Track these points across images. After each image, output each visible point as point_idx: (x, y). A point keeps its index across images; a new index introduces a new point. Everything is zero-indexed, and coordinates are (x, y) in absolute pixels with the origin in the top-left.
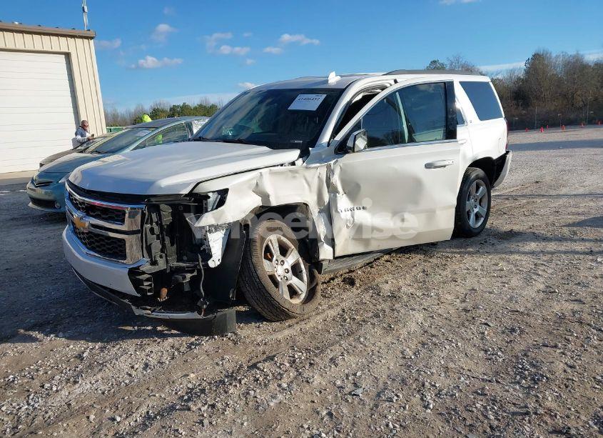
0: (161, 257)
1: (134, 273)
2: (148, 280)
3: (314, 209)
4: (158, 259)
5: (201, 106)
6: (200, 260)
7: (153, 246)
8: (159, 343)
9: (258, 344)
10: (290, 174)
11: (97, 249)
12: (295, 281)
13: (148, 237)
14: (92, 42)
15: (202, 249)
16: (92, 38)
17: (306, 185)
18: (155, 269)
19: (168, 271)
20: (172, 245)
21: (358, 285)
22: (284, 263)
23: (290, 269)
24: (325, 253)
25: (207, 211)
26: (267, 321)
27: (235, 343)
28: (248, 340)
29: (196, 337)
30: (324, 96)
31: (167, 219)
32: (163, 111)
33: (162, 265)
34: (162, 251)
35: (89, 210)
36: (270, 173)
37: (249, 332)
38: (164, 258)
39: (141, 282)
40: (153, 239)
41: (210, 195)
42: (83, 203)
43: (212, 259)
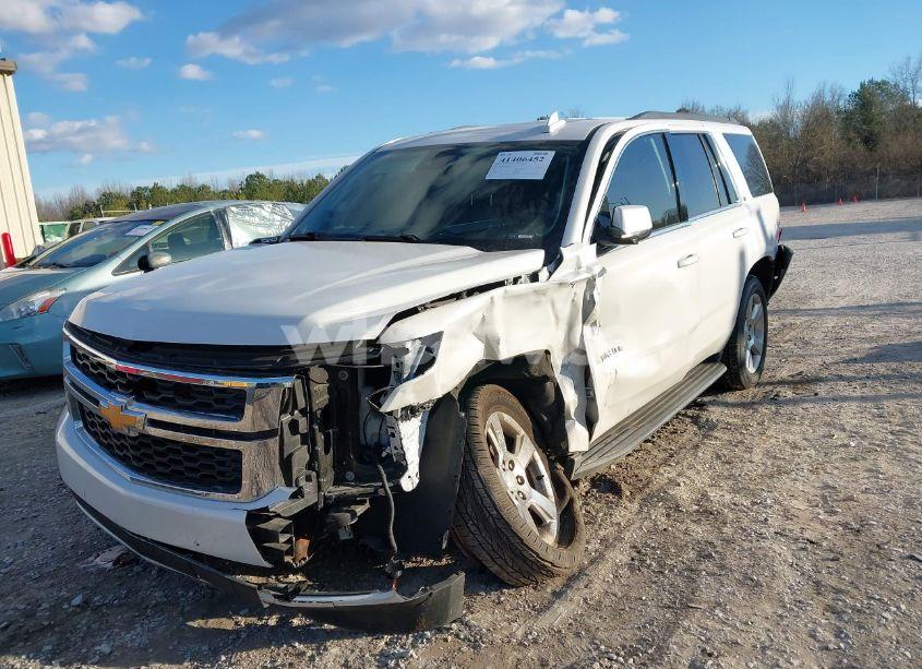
0: (308, 479)
1: (255, 519)
2: (285, 531)
3: (557, 360)
4: (302, 483)
5: (183, 188)
6: (385, 476)
7: (295, 459)
8: (312, 658)
9: (521, 644)
10: (534, 298)
11: (160, 469)
12: (536, 499)
13: (286, 441)
14: (9, 79)
15: (384, 454)
16: (10, 73)
17: (553, 319)
18: (299, 505)
19: (321, 506)
20: (327, 452)
21: (628, 494)
22: (513, 466)
23: (524, 475)
24: (578, 439)
25: (400, 380)
26: (509, 587)
27: (475, 646)
28: (498, 637)
29: (387, 638)
30: (552, 154)
31: (321, 398)
32: (119, 197)
33: (311, 497)
34: (310, 466)
35: (142, 390)
36: (504, 298)
37: (487, 614)
38: (314, 480)
39: (273, 536)
40: (294, 443)
41: (409, 345)
42: (119, 374)
43: (407, 474)
